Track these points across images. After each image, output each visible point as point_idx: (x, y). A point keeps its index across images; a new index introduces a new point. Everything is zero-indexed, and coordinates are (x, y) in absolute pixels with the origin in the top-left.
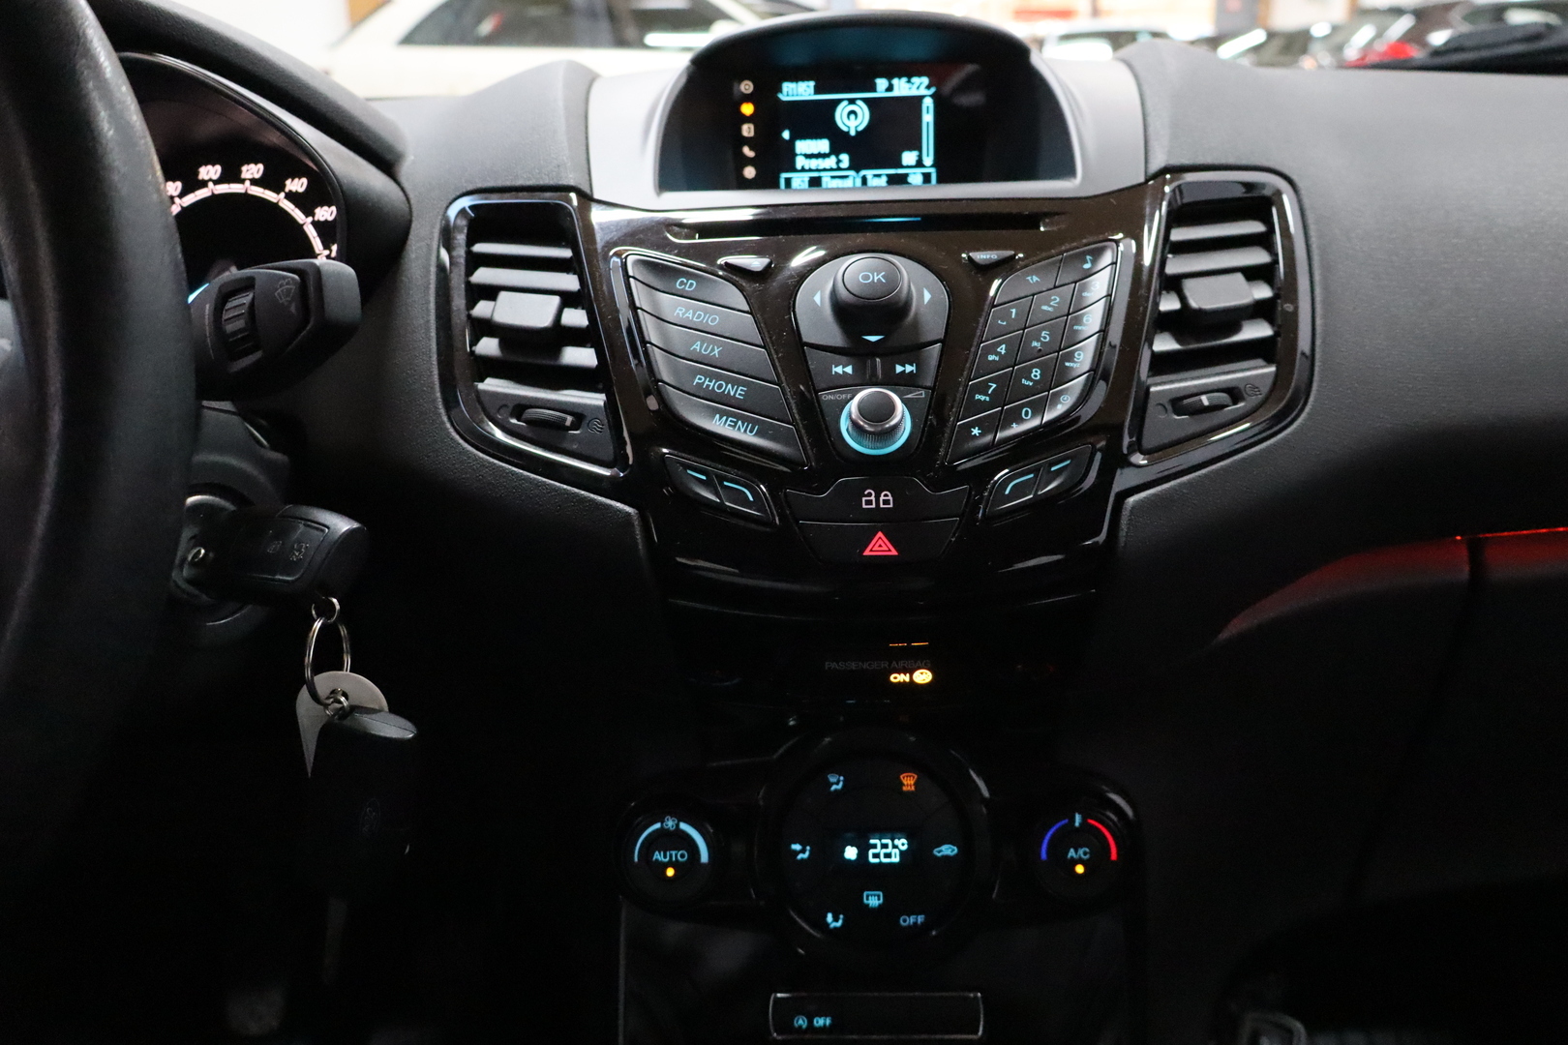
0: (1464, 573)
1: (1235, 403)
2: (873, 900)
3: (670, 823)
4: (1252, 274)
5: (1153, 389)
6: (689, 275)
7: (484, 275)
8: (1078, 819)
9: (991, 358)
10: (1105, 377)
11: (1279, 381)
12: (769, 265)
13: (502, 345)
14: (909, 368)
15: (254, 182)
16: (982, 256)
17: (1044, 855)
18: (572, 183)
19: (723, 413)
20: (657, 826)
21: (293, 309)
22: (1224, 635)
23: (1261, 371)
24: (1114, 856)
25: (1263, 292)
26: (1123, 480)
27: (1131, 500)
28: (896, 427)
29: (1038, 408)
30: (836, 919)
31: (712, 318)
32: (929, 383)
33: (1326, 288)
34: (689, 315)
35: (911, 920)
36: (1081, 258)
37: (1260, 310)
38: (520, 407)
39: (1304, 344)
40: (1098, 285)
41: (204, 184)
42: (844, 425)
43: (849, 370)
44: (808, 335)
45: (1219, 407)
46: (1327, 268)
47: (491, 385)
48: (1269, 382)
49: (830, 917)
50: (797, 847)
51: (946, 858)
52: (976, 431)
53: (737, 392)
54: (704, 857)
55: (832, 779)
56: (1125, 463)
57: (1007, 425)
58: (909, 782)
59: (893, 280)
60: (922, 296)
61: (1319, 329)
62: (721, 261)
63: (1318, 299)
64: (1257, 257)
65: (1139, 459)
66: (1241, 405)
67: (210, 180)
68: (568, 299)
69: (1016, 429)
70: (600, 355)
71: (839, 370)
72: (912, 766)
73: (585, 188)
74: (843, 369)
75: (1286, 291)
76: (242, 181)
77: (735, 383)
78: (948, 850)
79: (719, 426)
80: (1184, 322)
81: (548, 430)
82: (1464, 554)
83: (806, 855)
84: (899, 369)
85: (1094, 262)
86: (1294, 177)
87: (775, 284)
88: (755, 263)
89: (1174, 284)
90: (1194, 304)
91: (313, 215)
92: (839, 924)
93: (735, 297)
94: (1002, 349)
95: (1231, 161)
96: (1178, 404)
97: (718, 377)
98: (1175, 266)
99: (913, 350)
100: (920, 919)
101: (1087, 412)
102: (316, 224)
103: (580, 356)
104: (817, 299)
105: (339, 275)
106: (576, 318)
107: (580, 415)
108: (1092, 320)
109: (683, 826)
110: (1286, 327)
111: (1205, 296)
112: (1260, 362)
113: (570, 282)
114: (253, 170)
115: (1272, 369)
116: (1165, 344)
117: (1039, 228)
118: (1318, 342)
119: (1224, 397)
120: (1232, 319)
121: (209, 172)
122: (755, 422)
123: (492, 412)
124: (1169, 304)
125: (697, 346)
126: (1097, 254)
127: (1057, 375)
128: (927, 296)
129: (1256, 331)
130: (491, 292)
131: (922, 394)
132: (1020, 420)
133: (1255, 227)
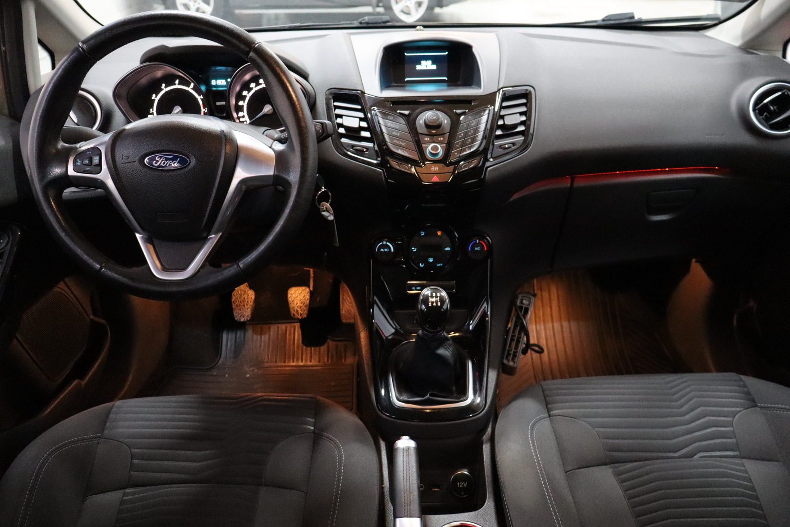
0: (569, 185)
1: (514, 146)
2: (431, 260)
3: (384, 243)
4: (521, 114)
5: (495, 144)
6: (391, 115)
7: (338, 111)
8: (478, 241)
9: (460, 136)
10: (485, 138)
11: (525, 141)
12: (409, 113)
13: (345, 130)
14: (442, 139)
16: (459, 111)
17: (470, 249)
18: (360, 89)
19: (401, 149)
20: (382, 243)
21: (320, 131)
22: (512, 199)
23: (521, 138)
24: (485, 249)
25: (523, 118)
26: (488, 164)
27: (489, 169)
28: (438, 153)
29: (470, 148)
30: (422, 265)
31: (397, 127)
32: (446, 142)
33: (538, 117)
34: (392, 125)
35: (439, 265)
36: (481, 112)
37: (522, 123)
38: (353, 146)
39: (531, 131)
40: (484, 118)
42: (427, 151)
43: (428, 139)
44: (419, 131)
45: (510, 147)
46: (539, 112)
47: (344, 140)
48: (522, 141)
49: (421, 264)
50: (413, 248)
51: (447, 251)
52: (456, 154)
53: (404, 144)
54: (392, 250)
55: (422, 233)
56: (488, 160)
57: (463, 152)
58: (439, 233)
59: (438, 118)
60: (444, 121)
61: (535, 128)
62: (398, 111)
63: (536, 120)
64: (524, 109)
65: (491, 160)
66: (515, 147)
68: (361, 119)
69: (465, 153)
70: (371, 134)
71: (426, 139)
72: (440, 230)
73: (363, 90)
74: (427, 139)
75: (529, 118)
77: (403, 142)
78: (448, 249)
79: (400, 152)
80: (503, 127)
81: (360, 152)
82: (570, 180)
83: (415, 250)
84: (439, 139)
85: (484, 113)
86: (535, 87)
87: (411, 118)
88: (407, 112)
89: (502, 117)
90: (506, 123)
92: (423, 266)
93: (402, 121)
94: (462, 134)
95: (519, 84)
96: (500, 146)
97: (399, 140)
98: (503, 113)
99: (443, 134)
100: (441, 265)
101: (481, 149)
103: (365, 134)
104: (421, 122)
105: (328, 124)
106: (364, 124)
107: (367, 148)
108: (482, 127)
109: (388, 243)
110: (528, 128)
111: (509, 121)
112: (521, 136)
113: (361, 115)
115: (523, 138)
116: (499, 132)
117: (471, 104)
118: (535, 131)
119: (511, 145)
120: (515, 126)
122: (408, 151)
123: (346, 147)
124: (501, 122)
125: (394, 133)
126: (484, 111)
127: (474, 140)
128: (446, 122)
129: (521, 128)
130: (341, 116)
131: (445, 145)
132: (466, 151)
133: (524, 101)
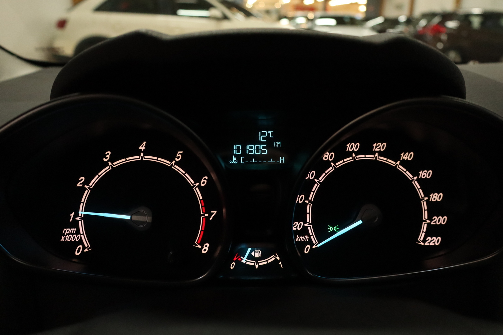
15: (381, 154)
41: (349, 154)
67: (353, 151)
76: (373, 153)
91: (418, 175)
102: (419, 181)
114: (380, 146)
121: (352, 147)
